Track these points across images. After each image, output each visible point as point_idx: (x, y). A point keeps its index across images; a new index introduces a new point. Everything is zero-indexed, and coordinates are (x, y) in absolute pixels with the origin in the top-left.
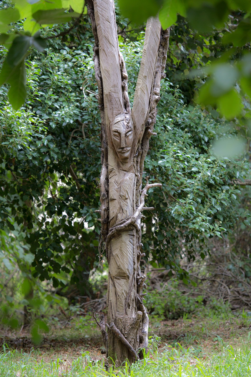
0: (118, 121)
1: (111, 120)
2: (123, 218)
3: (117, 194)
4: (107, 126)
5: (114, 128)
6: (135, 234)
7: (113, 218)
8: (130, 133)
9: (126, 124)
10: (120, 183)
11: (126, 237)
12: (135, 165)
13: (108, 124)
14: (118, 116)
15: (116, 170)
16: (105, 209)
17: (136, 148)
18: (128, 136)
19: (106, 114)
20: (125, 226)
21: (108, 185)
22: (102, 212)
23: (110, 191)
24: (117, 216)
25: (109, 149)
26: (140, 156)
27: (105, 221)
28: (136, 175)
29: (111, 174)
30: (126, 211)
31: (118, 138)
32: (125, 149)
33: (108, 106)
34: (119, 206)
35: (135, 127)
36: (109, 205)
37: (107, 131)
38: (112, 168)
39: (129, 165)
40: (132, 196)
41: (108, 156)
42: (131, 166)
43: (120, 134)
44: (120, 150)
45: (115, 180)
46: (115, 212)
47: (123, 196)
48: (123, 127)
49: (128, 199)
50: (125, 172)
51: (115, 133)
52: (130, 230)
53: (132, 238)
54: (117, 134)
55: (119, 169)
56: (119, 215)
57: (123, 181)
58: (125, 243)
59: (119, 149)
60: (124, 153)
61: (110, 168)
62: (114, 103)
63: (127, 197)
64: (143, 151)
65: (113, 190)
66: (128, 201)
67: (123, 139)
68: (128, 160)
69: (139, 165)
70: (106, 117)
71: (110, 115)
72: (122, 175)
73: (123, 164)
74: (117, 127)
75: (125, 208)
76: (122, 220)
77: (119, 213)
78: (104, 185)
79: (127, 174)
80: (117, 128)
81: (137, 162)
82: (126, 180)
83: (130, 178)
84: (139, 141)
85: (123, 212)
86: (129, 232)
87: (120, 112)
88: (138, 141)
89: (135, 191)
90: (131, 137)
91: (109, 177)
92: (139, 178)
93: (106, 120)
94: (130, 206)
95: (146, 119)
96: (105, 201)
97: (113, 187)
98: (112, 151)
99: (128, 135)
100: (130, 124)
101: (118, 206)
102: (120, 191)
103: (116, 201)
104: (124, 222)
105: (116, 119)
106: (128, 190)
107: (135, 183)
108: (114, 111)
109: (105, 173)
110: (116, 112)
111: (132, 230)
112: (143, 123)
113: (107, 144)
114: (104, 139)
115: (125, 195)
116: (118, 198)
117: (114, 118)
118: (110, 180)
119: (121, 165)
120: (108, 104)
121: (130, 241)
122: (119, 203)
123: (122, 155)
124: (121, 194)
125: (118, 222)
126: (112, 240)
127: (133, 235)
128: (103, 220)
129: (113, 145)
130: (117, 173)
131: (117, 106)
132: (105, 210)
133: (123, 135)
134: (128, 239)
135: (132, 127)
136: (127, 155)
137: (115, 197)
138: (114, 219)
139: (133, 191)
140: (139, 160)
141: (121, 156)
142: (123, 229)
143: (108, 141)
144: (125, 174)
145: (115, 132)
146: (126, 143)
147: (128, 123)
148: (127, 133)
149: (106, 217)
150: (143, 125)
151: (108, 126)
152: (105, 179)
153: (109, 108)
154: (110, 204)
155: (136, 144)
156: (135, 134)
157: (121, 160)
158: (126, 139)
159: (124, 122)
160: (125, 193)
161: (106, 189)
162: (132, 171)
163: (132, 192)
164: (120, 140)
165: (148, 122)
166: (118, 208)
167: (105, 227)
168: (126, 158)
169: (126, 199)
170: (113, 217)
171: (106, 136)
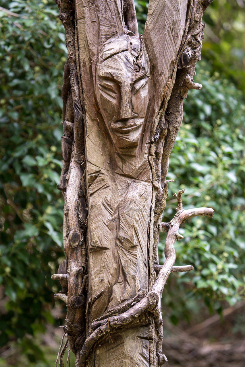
0: (112, 52)
1: (94, 49)
2: (126, 295)
3: (111, 236)
4: (85, 65)
5: (103, 70)
6: (153, 335)
7: (99, 296)
8: (143, 82)
9: (132, 59)
10: (118, 207)
11: (133, 344)
12: (153, 162)
13: (87, 60)
14: (113, 39)
15: (106, 175)
16: (78, 272)
17: (157, 121)
18: (138, 91)
19: (81, 36)
20: (132, 317)
21: (86, 213)
22: (72, 279)
23: (92, 226)
24: (110, 291)
25: (89, 122)
26: (163, 141)
27: (77, 301)
28: (155, 188)
29: (93, 186)
30: (134, 278)
31: (114, 95)
32: (131, 122)
33: (87, 15)
34: (115, 266)
35: (153, 68)
36: (87, 261)
37: (85, 77)
38: (95, 169)
39: (138, 163)
40: (146, 240)
41: (87, 139)
42: (144, 164)
43: (118, 84)
44: (119, 125)
45: (106, 200)
46: (106, 281)
47: (126, 240)
48: (127, 66)
49: (138, 248)
50: (129, 181)
51: (105, 82)
52: (142, 326)
53: (146, 347)
54: (109, 84)
55: (113, 173)
56: (117, 289)
57: (124, 201)
58: (131, 359)
59: (116, 122)
60: (128, 132)
61: (90, 168)
62: (102, 7)
63: (135, 242)
64: (171, 128)
65: (101, 224)
66: (137, 251)
67: (126, 98)
68: (137, 150)
69: (160, 161)
70: (81, 42)
71: (91, 38)
72: (121, 187)
73: (124, 161)
74: (111, 68)
75: (130, 271)
76: (123, 301)
77: (117, 282)
78: (75, 213)
79: (134, 184)
80: (110, 71)
81: (157, 154)
82: (133, 201)
83: (141, 196)
84: (163, 104)
85: (125, 280)
86: (141, 330)
87: (115, 30)
88: (160, 103)
89: (152, 226)
90: (144, 94)
91: (90, 191)
92: (160, 195)
93: (82, 50)
94: (142, 265)
95: (181, 49)
96: (79, 250)
97: (100, 217)
98: (95, 128)
99: (138, 86)
100: (143, 61)
101: (113, 266)
102: (119, 228)
103: (109, 253)
104: (131, 306)
105: (107, 47)
106: (136, 226)
107: (153, 206)
108: (102, 28)
109: (77, 181)
110: (107, 29)
111: (147, 325)
112: (174, 58)
113: (84, 111)
114: (75, 98)
115: (132, 237)
116: (113, 245)
117: (101, 44)
118: (91, 200)
119: (120, 164)
120: (86, 10)
121: (142, 355)
122: (117, 258)
123: (124, 137)
124: (122, 234)
125: (113, 306)
126: (98, 352)
127: (150, 339)
128: (72, 298)
129: (99, 114)
130: (110, 182)
131: (108, 15)
132: (78, 274)
133: (126, 89)
134: (139, 350)
135: (148, 69)
136: (135, 136)
137: (106, 243)
138: (104, 298)
139: (149, 228)
140: (161, 150)
141: (120, 139)
142: (128, 324)
143: (86, 102)
144: (129, 185)
145: (106, 79)
146: (132, 109)
147: (137, 58)
148: (135, 82)
149: (80, 291)
150: (173, 63)
151: (88, 66)
152: (76, 197)
153: (88, 21)
154: (91, 261)
155: (157, 110)
156: (154, 85)
157: (119, 151)
158: (134, 99)
159: (128, 54)
160: (131, 232)
161: (79, 222)
162: (145, 178)
163: (146, 230)
164: (120, 99)
165: (185, 56)
166: (112, 271)
167: (78, 316)
168: (133, 146)
169: (134, 247)
170: (102, 293)
171: (82, 91)
